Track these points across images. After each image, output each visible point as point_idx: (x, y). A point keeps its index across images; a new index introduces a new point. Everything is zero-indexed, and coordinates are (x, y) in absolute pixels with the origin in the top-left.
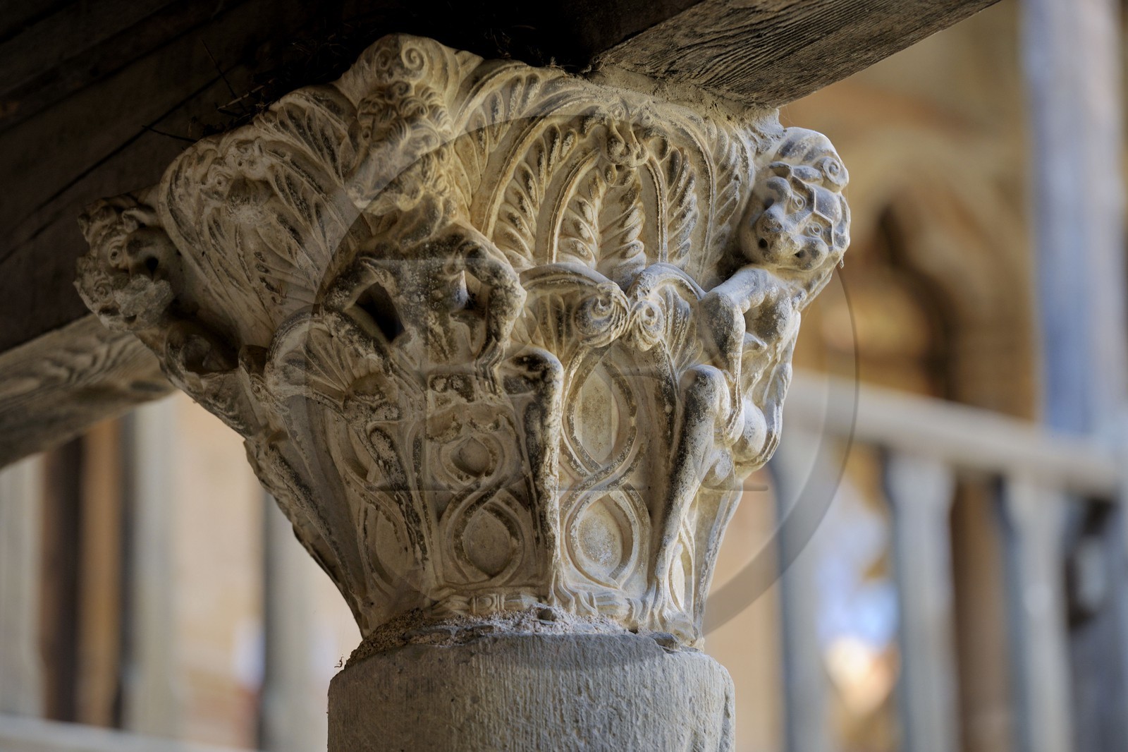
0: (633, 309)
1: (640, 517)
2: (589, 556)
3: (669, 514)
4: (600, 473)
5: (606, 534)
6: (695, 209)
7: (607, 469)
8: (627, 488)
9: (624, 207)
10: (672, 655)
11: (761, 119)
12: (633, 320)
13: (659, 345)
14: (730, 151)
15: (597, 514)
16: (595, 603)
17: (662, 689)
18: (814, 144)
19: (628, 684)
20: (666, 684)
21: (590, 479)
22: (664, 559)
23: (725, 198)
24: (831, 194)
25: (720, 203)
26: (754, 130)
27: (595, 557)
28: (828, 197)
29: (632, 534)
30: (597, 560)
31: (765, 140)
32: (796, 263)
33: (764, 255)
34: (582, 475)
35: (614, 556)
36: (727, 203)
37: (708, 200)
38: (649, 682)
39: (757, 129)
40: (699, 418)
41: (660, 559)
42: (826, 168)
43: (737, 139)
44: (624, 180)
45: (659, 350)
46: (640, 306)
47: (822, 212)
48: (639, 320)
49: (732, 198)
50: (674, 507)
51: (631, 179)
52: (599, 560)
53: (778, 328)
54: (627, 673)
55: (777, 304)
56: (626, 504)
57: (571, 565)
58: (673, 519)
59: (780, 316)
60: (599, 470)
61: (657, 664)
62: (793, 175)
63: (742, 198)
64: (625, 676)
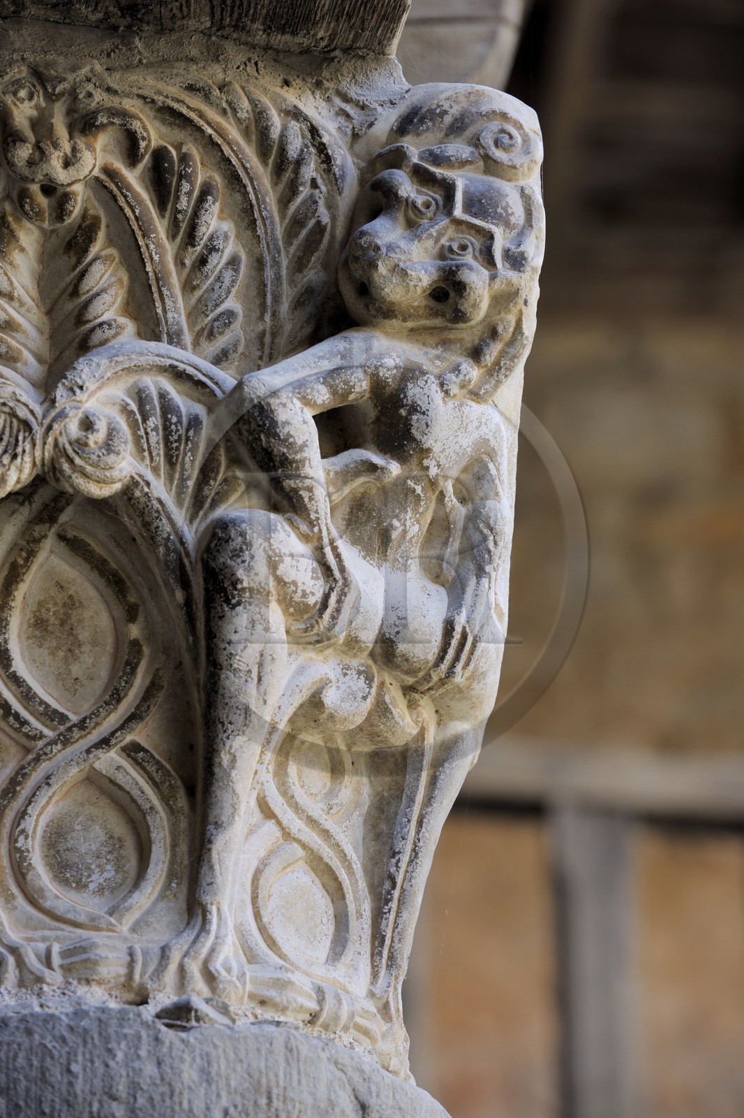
0: (47, 422)
1: (165, 799)
2: (65, 882)
3: (211, 784)
4: (70, 729)
5: (103, 837)
6: (230, 248)
7: (84, 720)
8: (132, 750)
9: (74, 260)
10: (184, 1035)
11: (360, 78)
12: (50, 440)
13: (136, 484)
14: (283, 136)
15: (82, 804)
16: (56, 960)
17: (151, 1099)
18: (465, 105)
19: (76, 1097)
20: (166, 1089)
21: (50, 744)
22: (211, 868)
23: (297, 223)
24: (497, 182)
25: (290, 234)
26: (346, 99)
27: (79, 882)
28: (490, 187)
29: (149, 832)
30: (81, 886)
31: (367, 112)
32: (435, 314)
33: (367, 306)
34: (34, 738)
35: (120, 876)
36: (304, 232)
37: (254, 230)
38: (122, 1089)
39: (352, 94)
40: (228, 601)
41: (205, 869)
42: (488, 140)
43: (296, 114)
44: (60, 211)
45: (137, 493)
46: (62, 415)
47: (475, 215)
48: (63, 441)
49: (312, 223)
50: (216, 770)
51: (76, 210)
52: (86, 886)
53: (413, 431)
54: (76, 1076)
55: (402, 389)
56: (133, 778)
57: (20, 901)
58: (218, 793)
59: (414, 409)
60: (68, 725)
61: (143, 1053)
62: (415, 160)
63: (334, 218)
64: (71, 1084)
